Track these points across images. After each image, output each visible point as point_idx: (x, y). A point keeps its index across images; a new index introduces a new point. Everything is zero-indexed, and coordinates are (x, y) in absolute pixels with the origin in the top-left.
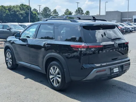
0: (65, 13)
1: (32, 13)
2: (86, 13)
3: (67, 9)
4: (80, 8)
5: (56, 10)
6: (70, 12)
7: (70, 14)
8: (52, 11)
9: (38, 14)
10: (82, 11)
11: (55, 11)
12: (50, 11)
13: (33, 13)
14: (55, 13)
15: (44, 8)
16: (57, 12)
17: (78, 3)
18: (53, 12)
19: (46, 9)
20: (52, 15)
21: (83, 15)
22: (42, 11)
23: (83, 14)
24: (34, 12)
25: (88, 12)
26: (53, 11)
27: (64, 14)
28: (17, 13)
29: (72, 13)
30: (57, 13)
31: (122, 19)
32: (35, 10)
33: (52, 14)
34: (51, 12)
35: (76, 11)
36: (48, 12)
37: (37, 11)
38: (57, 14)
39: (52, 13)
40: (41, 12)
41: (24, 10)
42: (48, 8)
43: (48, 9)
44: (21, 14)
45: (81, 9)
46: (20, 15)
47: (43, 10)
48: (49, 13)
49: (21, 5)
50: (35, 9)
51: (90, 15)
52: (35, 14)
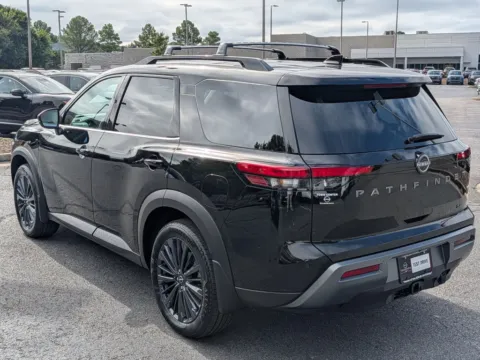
0: (140, 37)
1: (34, 35)
2: (207, 39)
3: (149, 25)
4: (190, 23)
5: (110, 26)
6: (162, 35)
8: (97, 30)
9: (54, 39)
10: (196, 32)
11: (108, 32)
12: (91, 28)
14: (109, 38)
15: (74, 20)
16: (115, 33)
17: (186, 5)
18: (101, 33)
19: (79, 24)
20: (98, 44)
21: (199, 45)
22: (65, 32)
23: (199, 41)
24: (39, 32)
25: (214, 37)
26: (101, 29)
27: (138, 40)
29: (167, 38)
32: (40, 24)
33: (97, 41)
34: (96, 35)
35: (175, 31)
36: (83, 35)
37: (49, 29)
38: (114, 41)
39: (99, 36)
40: (63, 34)
41: (6, 27)
42: (85, 21)
43: (85, 24)
45: (193, 25)
47: (68, 27)
48: (88, 38)
52: (43, 39)
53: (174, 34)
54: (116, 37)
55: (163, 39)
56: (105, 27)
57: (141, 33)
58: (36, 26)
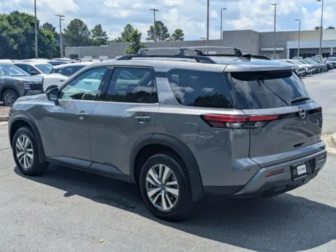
0: (122, 34)
1: (40, 33)
2: (174, 35)
3: (129, 25)
4: (160, 23)
5: (100, 26)
6: (136, 32)
7: (136, 36)
8: (90, 30)
9: (56, 36)
10: (165, 30)
11: (98, 29)
12: (85, 28)
13: (43, 34)
14: (98, 35)
15: (72, 22)
16: (103, 31)
17: (155, 10)
18: (93, 31)
19: (76, 25)
20: (91, 40)
21: (168, 39)
22: (65, 30)
23: (168, 36)
24: (47, 32)
25: (179, 33)
26: (93, 28)
27: (121, 36)
28: (4, 34)
29: (140, 35)
30: (103, 35)
31: (263, 49)
32: (48, 26)
33: (90, 37)
34: (89, 33)
35: (149, 29)
36: (80, 33)
37: (54, 28)
38: (103, 37)
39: (92, 34)
40: (64, 32)
41: (21, 27)
42: (81, 23)
43: (81, 25)
44: (14, 36)
45: (163, 24)
46: (12, 40)
47: (68, 28)
48: (83, 35)
49: (11, 14)
50: (47, 24)
51: (184, 40)
52: (49, 37)
53: (148, 31)
54: (104, 34)
55: (137, 36)
56: (97, 27)
57: (123, 31)
58: (44, 27)
